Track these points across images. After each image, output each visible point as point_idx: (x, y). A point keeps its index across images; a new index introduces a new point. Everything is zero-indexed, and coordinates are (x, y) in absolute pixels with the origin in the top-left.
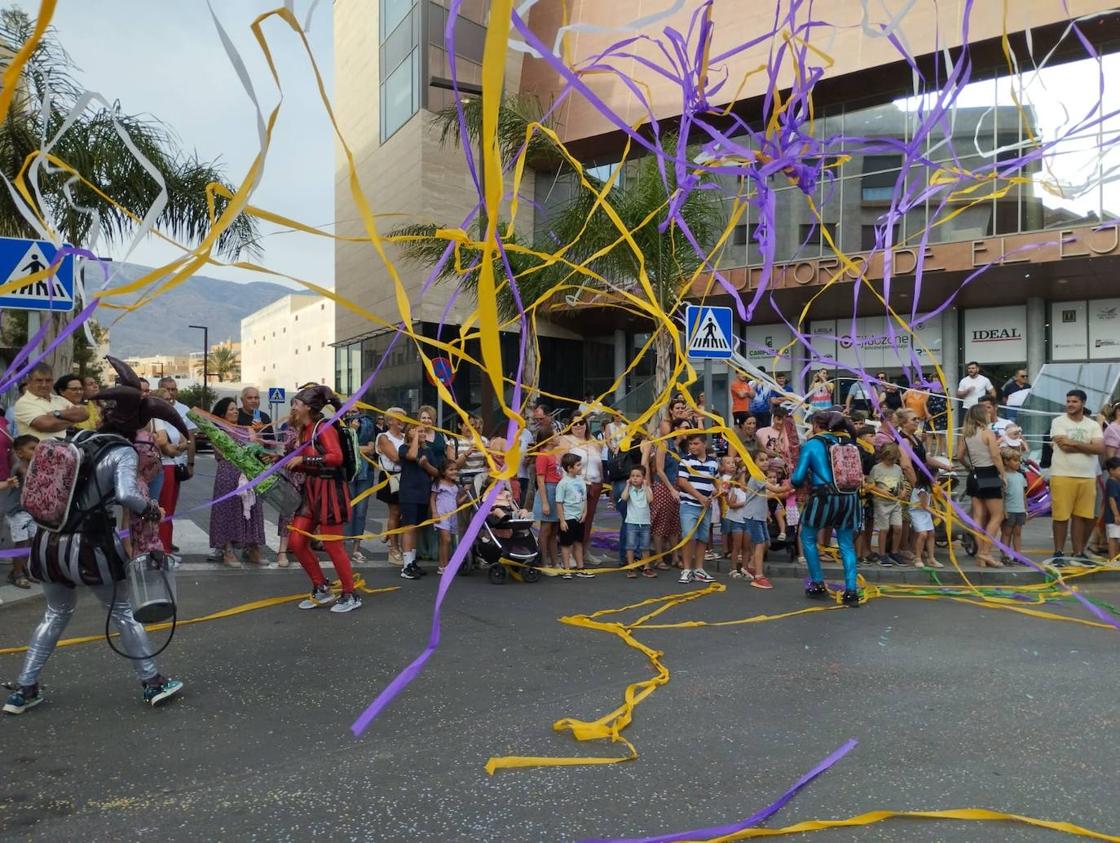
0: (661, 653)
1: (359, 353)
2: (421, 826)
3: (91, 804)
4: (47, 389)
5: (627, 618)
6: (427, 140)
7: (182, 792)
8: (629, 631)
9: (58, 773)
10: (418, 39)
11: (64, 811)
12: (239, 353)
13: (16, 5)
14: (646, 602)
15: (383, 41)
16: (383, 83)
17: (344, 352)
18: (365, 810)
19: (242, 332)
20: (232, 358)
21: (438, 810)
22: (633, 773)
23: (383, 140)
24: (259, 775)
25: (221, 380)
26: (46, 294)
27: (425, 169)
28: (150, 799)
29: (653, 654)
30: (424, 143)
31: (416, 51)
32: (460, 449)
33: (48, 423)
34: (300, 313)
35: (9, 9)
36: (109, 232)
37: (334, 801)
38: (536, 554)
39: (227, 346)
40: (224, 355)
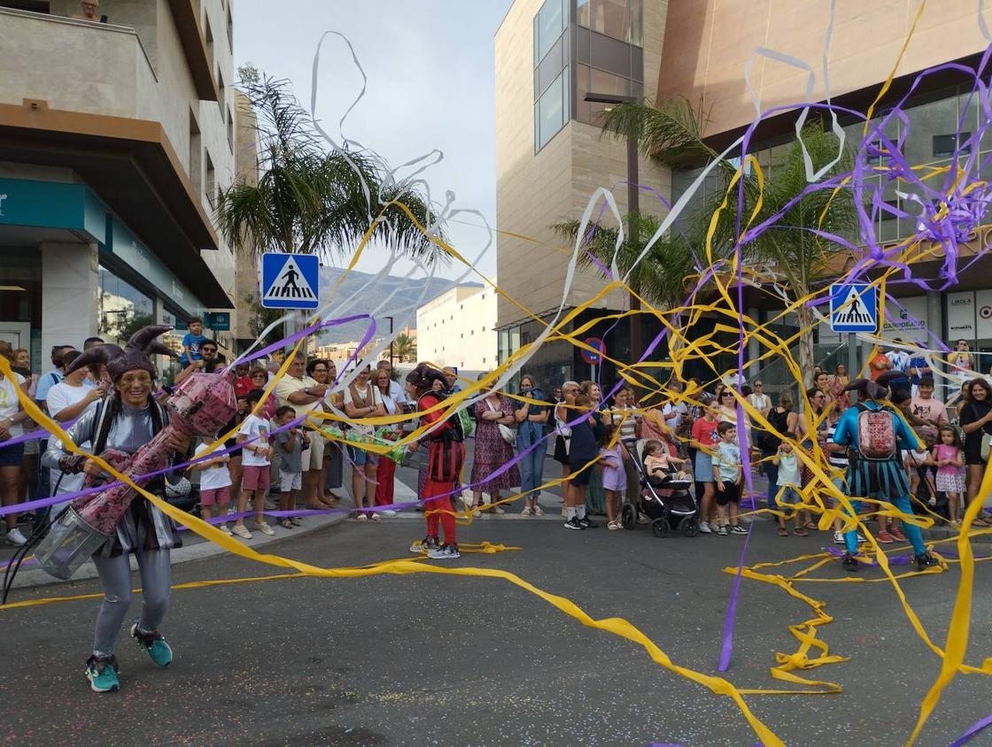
0: (824, 604)
1: (518, 335)
2: (634, 735)
3: (371, 696)
4: (300, 371)
5: (787, 572)
6: (577, 147)
7: (438, 691)
8: (790, 583)
9: (341, 670)
10: (567, 60)
11: (352, 701)
12: (415, 338)
13: (249, 63)
14: (801, 558)
15: (537, 65)
16: (537, 101)
17: (505, 335)
18: (585, 717)
19: (418, 319)
20: (410, 342)
21: (646, 723)
22: (815, 706)
23: (537, 149)
24: (494, 682)
25: (401, 361)
26: (299, 296)
27: (574, 172)
28: (414, 695)
29: (817, 605)
30: (573, 150)
31: (566, 72)
32: (614, 417)
33: (300, 397)
34: (463, 302)
35: (244, 67)
36: (340, 246)
37: (557, 708)
38: (694, 512)
39: (405, 332)
40: (403, 340)
